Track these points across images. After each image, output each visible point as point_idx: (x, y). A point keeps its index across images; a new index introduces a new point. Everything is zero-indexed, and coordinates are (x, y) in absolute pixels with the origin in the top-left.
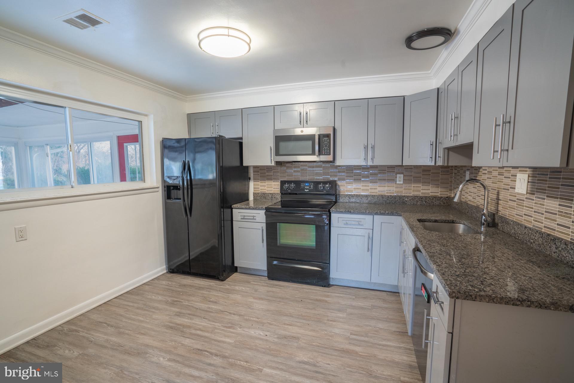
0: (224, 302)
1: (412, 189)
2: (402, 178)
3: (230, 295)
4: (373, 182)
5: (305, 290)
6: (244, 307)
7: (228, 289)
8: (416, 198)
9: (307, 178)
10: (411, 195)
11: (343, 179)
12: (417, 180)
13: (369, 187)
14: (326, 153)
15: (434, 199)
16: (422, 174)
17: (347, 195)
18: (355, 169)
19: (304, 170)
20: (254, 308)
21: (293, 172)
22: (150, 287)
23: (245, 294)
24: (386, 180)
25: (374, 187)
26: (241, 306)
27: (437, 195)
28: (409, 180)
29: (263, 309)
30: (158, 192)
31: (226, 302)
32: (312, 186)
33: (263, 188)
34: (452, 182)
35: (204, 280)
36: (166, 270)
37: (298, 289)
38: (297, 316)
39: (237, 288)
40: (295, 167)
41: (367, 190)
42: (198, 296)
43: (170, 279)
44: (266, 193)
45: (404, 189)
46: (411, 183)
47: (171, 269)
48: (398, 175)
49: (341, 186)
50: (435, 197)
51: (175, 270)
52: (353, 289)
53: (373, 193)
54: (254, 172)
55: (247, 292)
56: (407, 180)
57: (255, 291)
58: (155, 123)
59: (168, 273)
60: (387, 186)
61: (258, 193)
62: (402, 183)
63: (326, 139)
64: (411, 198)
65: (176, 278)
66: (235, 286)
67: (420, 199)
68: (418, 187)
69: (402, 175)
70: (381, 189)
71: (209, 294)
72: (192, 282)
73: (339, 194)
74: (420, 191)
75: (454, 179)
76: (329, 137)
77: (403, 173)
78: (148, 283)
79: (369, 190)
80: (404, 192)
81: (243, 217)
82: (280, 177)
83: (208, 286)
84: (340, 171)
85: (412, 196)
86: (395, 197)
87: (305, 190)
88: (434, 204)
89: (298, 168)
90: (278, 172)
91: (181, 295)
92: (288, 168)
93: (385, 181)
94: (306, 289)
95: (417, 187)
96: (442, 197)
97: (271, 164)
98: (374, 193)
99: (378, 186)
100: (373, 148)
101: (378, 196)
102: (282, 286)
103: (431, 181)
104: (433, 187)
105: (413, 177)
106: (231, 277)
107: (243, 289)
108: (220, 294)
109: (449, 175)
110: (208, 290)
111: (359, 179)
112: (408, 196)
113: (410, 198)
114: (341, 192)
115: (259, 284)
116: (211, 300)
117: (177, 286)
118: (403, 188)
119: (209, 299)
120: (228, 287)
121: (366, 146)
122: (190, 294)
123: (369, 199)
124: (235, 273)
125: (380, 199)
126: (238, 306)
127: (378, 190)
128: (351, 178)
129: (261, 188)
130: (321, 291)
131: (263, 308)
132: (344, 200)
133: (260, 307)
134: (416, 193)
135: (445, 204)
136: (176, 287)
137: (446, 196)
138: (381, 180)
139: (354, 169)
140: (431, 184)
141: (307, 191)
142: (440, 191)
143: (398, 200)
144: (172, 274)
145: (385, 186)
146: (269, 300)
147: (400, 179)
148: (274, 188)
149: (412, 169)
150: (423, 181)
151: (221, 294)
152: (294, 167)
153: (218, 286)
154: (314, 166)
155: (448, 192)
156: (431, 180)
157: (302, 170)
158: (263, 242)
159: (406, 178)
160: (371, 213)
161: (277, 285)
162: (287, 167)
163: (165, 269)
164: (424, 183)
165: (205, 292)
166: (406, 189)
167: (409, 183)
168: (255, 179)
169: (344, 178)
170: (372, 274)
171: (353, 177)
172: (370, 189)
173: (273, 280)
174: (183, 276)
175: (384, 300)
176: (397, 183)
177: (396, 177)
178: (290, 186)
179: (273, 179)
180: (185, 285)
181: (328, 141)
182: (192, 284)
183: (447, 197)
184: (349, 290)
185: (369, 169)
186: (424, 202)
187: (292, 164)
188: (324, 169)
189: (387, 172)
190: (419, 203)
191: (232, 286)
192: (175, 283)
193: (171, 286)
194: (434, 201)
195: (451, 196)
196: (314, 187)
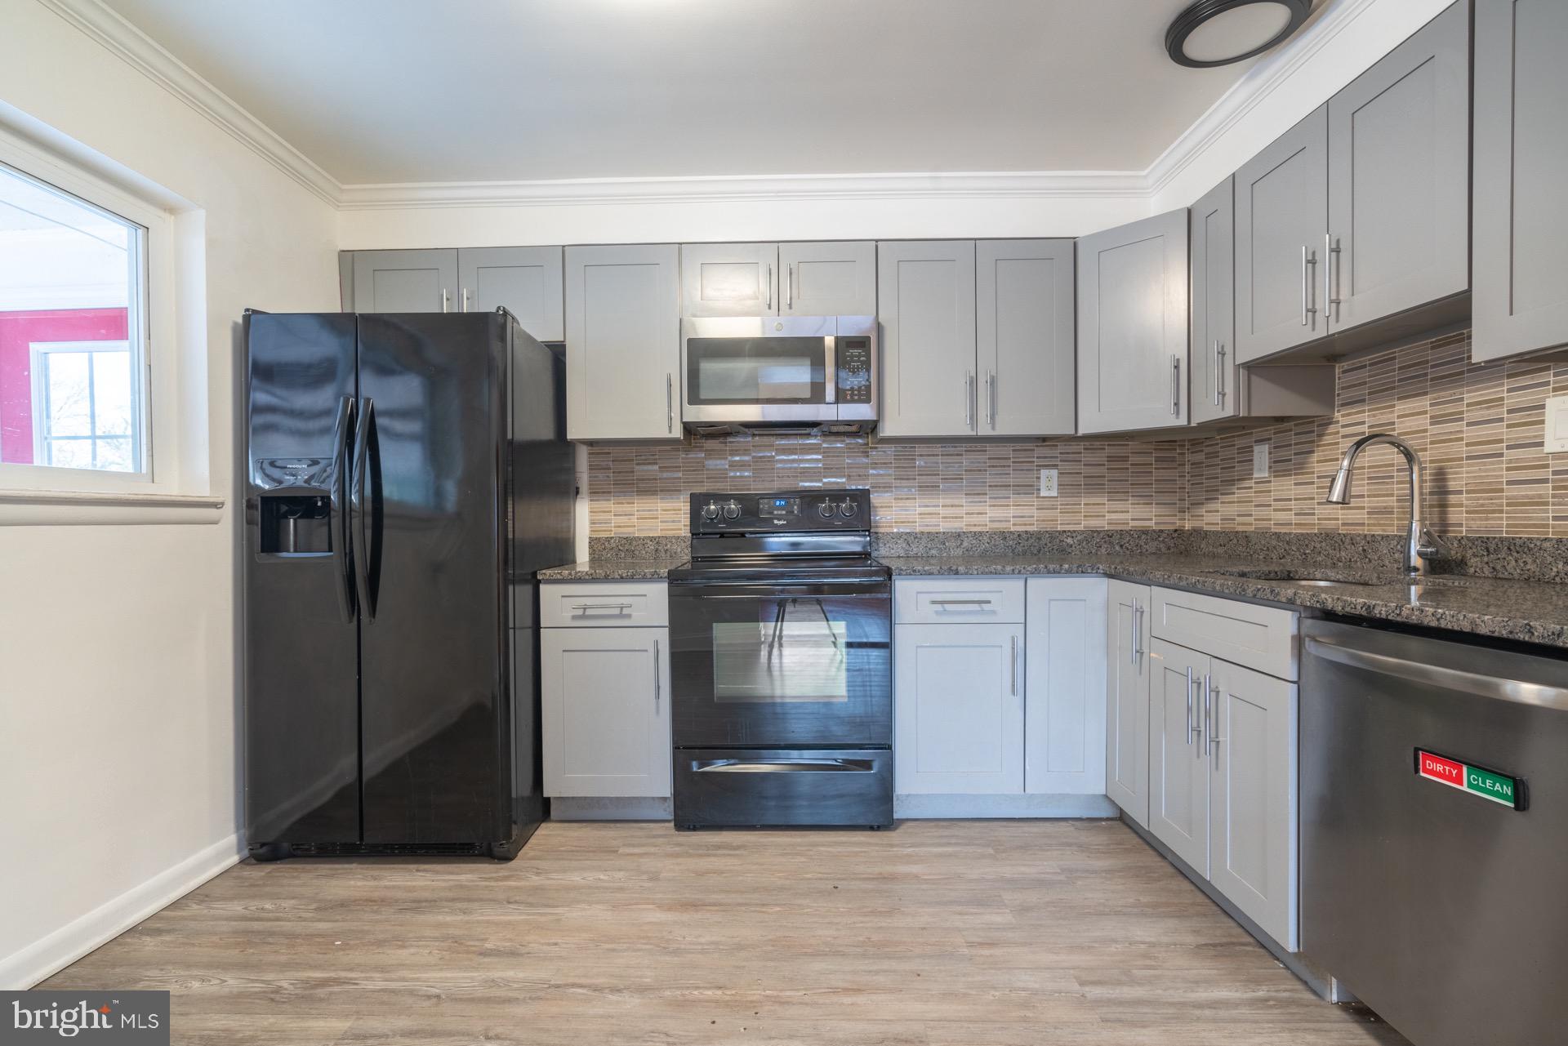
0: (549, 944)
1: (1081, 512)
2: (1056, 479)
3: (559, 910)
4: (975, 494)
5: (822, 849)
6: (639, 950)
7: (537, 889)
8: (1095, 534)
9: (776, 485)
10: (1081, 528)
11: (887, 487)
12: (1093, 485)
13: (964, 510)
14: (856, 395)
15: (1143, 537)
16: (1108, 469)
17: (900, 535)
18: (921, 455)
19: (765, 462)
20: (683, 946)
21: (727, 467)
22: (167, 938)
23: (618, 895)
24: (1009, 486)
25: (976, 509)
26: (625, 950)
27: (1150, 527)
28: (1072, 485)
29: (716, 943)
30: (216, 523)
31: (556, 944)
32: (795, 507)
33: (623, 520)
34: (1185, 488)
35: (424, 870)
36: (239, 851)
37: (798, 848)
38: (858, 950)
39: (576, 878)
40: (734, 452)
41: (956, 518)
42: (420, 939)
43: (267, 889)
44: (635, 539)
45: (1061, 513)
46: (1078, 493)
47: (263, 845)
48: (1044, 473)
49: (882, 507)
50: (1145, 532)
51: (285, 845)
52: (967, 824)
53: (975, 525)
54: (592, 468)
55: (621, 889)
56: (1067, 485)
57: (651, 879)
58: (211, 244)
59: (248, 864)
60: (1014, 505)
61: (608, 539)
62: (1056, 495)
63: (856, 352)
64: (1082, 537)
65: (294, 877)
66: (564, 871)
67: (1107, 539)
68: (1098, 504)
69: (1054, 473)
70: (998, 515)
71: (467, 922)
72: (372, 883)
73: (876, 533)
74: (1104, 516)
75: (1188, 481)
76: (864, 347)
77: (1058, 465)
78: (151, 925)
79: (962, 517)
80: (1061, 520)
81: (580, 612)
82: (684, 482)
83: (450, 889)
84: (876, 464)
85: (1083, 532)
86: (1038, 536)
87: (776, 522)
88: (1145, 550)
89: (745, 455)
90: (676, 467)
91: (339, 948)
92: (710, 455)
93: (1006, 490)
94: (823, 845)
95: (1094, 504)
96: (1162, 531)
97: (670, 432)
98: (979, 525)
99: (990, 506)
100: (993, 382)
101: (992, 535)
102: (738, 848)
103: (1132, 488)
104: (1138, 504)
105: (1085, 477)
106: (532, 841)
107: (599, 879)
108: (515, 915)
109: (1176, 468)
110: (459, 905)
111: (932, 487)
112: (1074, 531)
113: (1079, 538)
114: (883, 527)
115: (652, 850)
116: (488, 945)
117: (304, 915)
118: (1057, 509)
119: (477, 943)
120: (535, 880)
121: (972, 377)
122: (381, 937)
123: (965, 544)
124: (543, 825)
125: (997, 543)
126: (614, 950)
127: (990, 517)
128: (911, 483)
129: (615, 521)
130: (877, 845)
131: (714, 939)
132: (892, 551)
133: (702, 940)
134: (1095, 523)
135: (1172, 550)
136: (305, 920)
137: (1172, 528)
138: (996, 486)
139: (918, 455)
140: (1133, 496)
141: (781, 522)
142: (1156, 516)
143: (1046, 544)
144: (269, 868)
145: (1008, 506)
146: (720, 905)
147: (1049, 482)
148: (661, 522)
149: (1080, 453)
150: (1110, 488)
151: (520, 914)
152: (732, 450)
153: (492, 884)
154: (796, 449)
155: (1176, 516)
156: (1132, 484)
157: (757, 460)
158: (658, 696)
159: (1067, 480)
160: (1020, 571)
161: (718, 847)
162: (706, 450)
163: (235, 849)
164: (1113, 494)
165: (448, 919)
166: (1065, 513)
167: (1073, 493)
168: (596, 493)
169: (889, 483)
170: (1027, 767)
171: (915, 479)
172: (966, 514)
173: (695, 829)
174: (325, 868)
175: (1082, 848)
176: (1041, 495)
177: (1039, 478)
178: (723, 509)
179: (661, 491)
180: (344, 905)
181: (862, 359)
182: (376, 895)
183: (1176, 531)
184: (960, 831)
185: (961, 455)
186: (1117, 548)
187: (726, 443)
188: (828, 456)
189: (1013, 462)
190: (1103, 550)
191: (554, 876)
192: (293, 902)
193: (278, 919)
194: (1143, 544)
195: (1184, 527)
196: (801, 510)
